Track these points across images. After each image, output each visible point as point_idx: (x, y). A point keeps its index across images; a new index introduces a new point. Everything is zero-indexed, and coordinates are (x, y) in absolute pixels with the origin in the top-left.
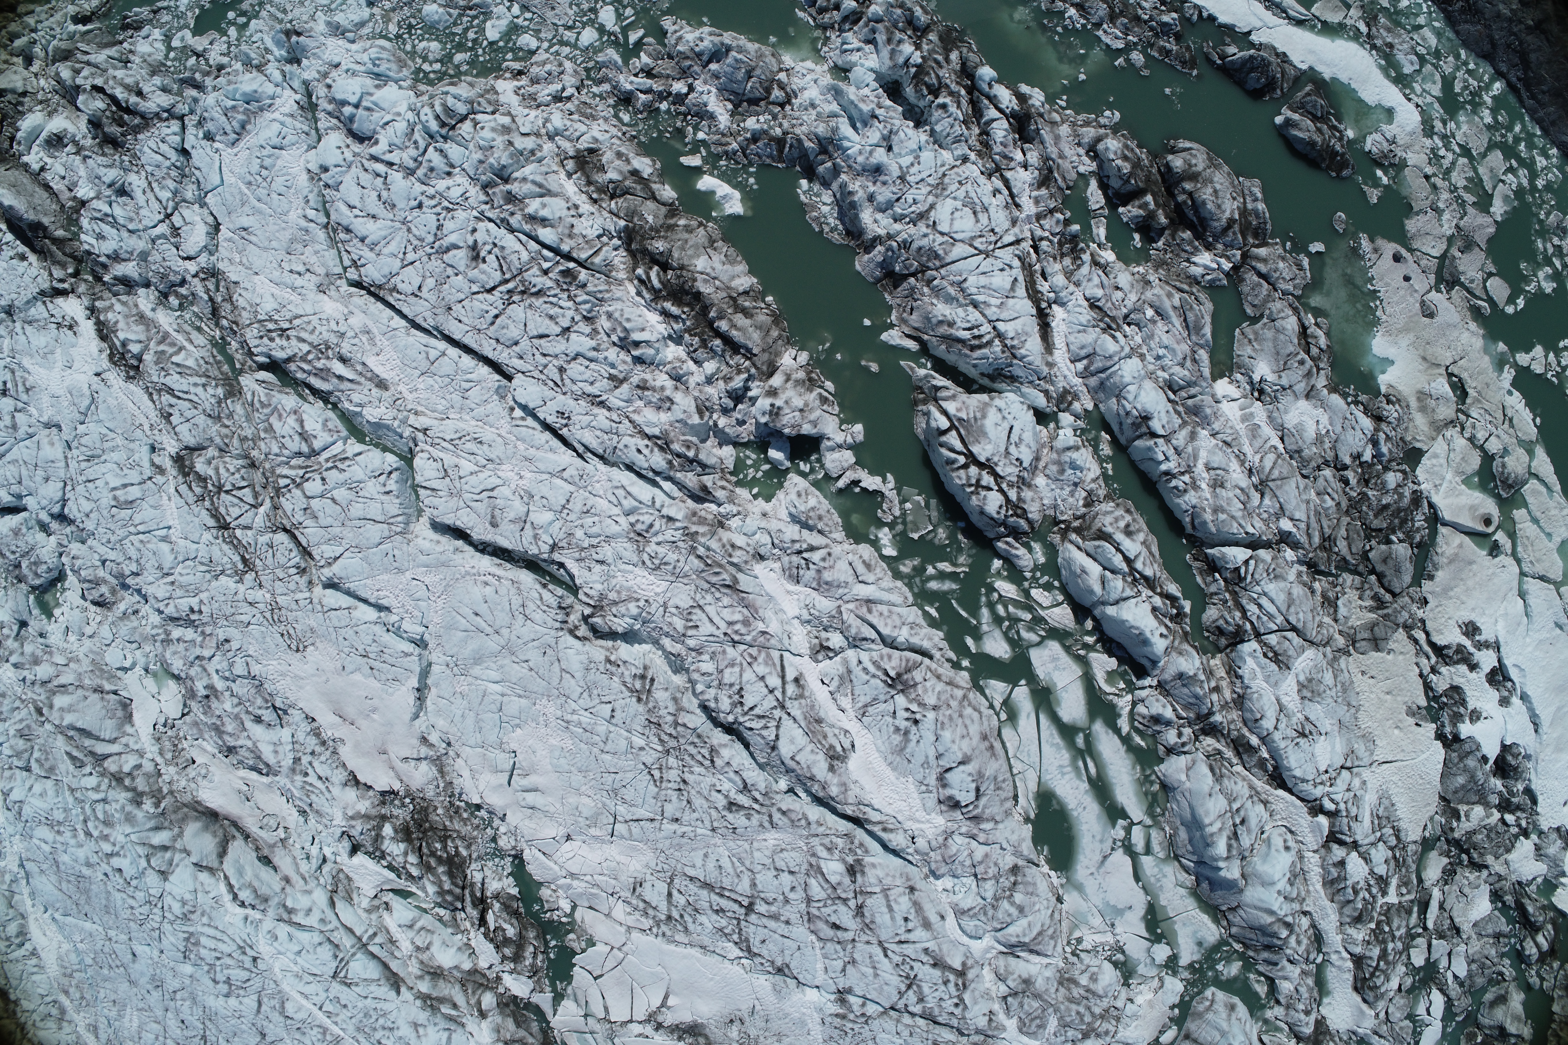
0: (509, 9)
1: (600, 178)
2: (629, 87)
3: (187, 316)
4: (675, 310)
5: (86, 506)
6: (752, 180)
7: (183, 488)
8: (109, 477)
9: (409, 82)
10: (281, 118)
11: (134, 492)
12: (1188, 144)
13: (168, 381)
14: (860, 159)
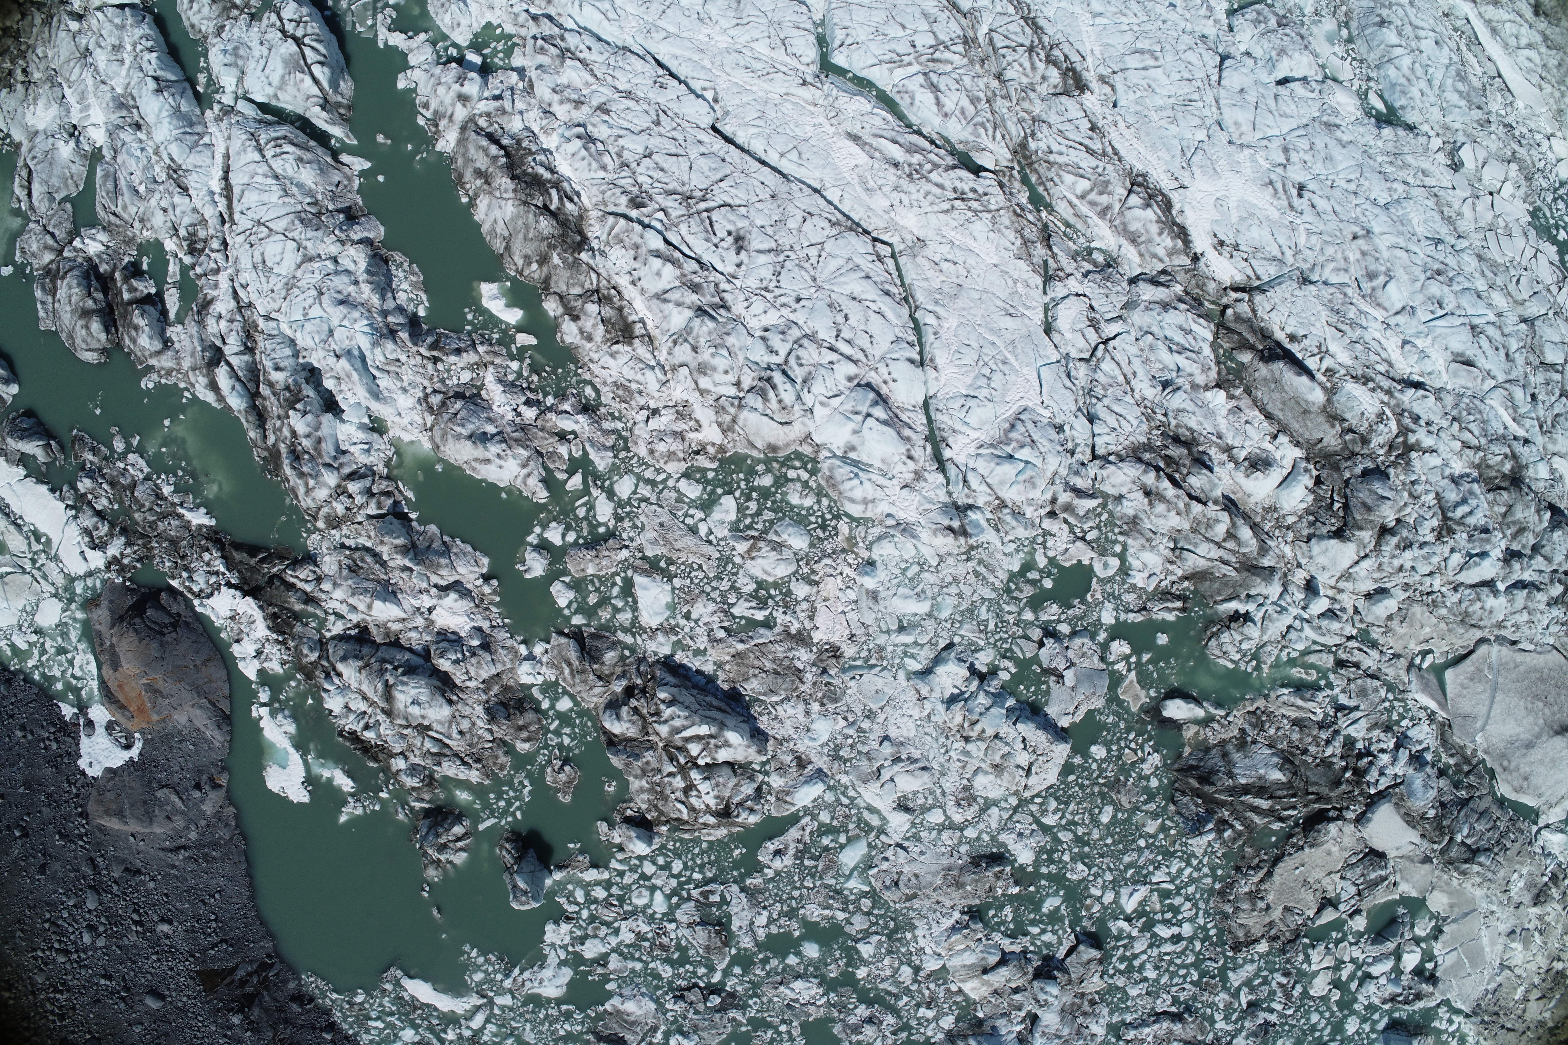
0: (711, 532)
1: (607, 312)
2: (581, 418)
3: (1082, 240)
4: (541, 170)
5: (1191, 56)
6: (470, 317)
7: (1075, 58)
8: (1164, 80)
9: (821, 457)
10: (968, 431)
11: (1133, 62)
12: (90, 357)
13: (1094, 162)
14: (356, 314)
